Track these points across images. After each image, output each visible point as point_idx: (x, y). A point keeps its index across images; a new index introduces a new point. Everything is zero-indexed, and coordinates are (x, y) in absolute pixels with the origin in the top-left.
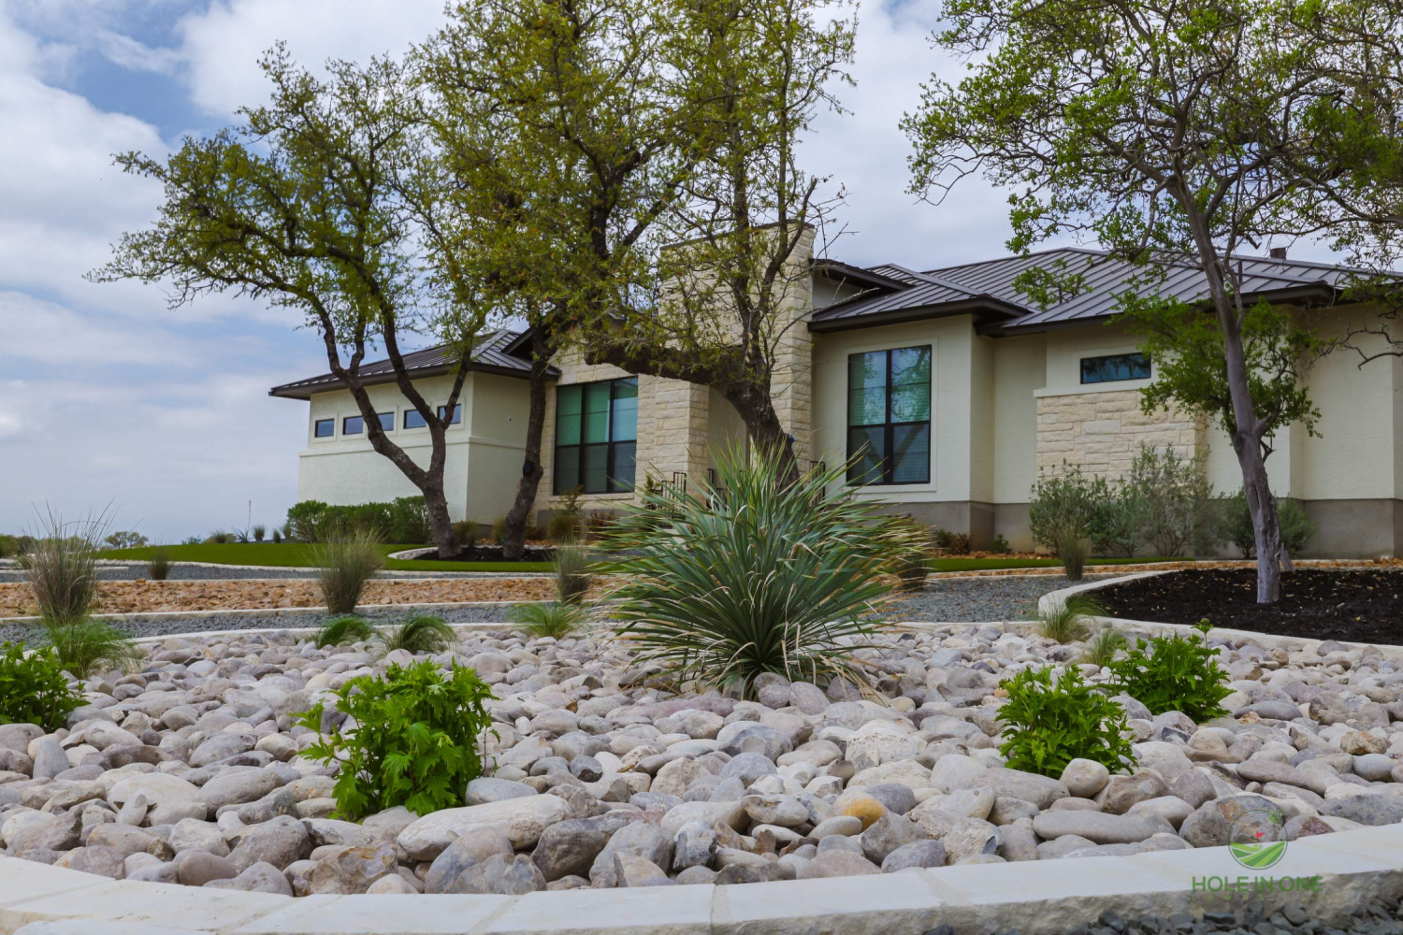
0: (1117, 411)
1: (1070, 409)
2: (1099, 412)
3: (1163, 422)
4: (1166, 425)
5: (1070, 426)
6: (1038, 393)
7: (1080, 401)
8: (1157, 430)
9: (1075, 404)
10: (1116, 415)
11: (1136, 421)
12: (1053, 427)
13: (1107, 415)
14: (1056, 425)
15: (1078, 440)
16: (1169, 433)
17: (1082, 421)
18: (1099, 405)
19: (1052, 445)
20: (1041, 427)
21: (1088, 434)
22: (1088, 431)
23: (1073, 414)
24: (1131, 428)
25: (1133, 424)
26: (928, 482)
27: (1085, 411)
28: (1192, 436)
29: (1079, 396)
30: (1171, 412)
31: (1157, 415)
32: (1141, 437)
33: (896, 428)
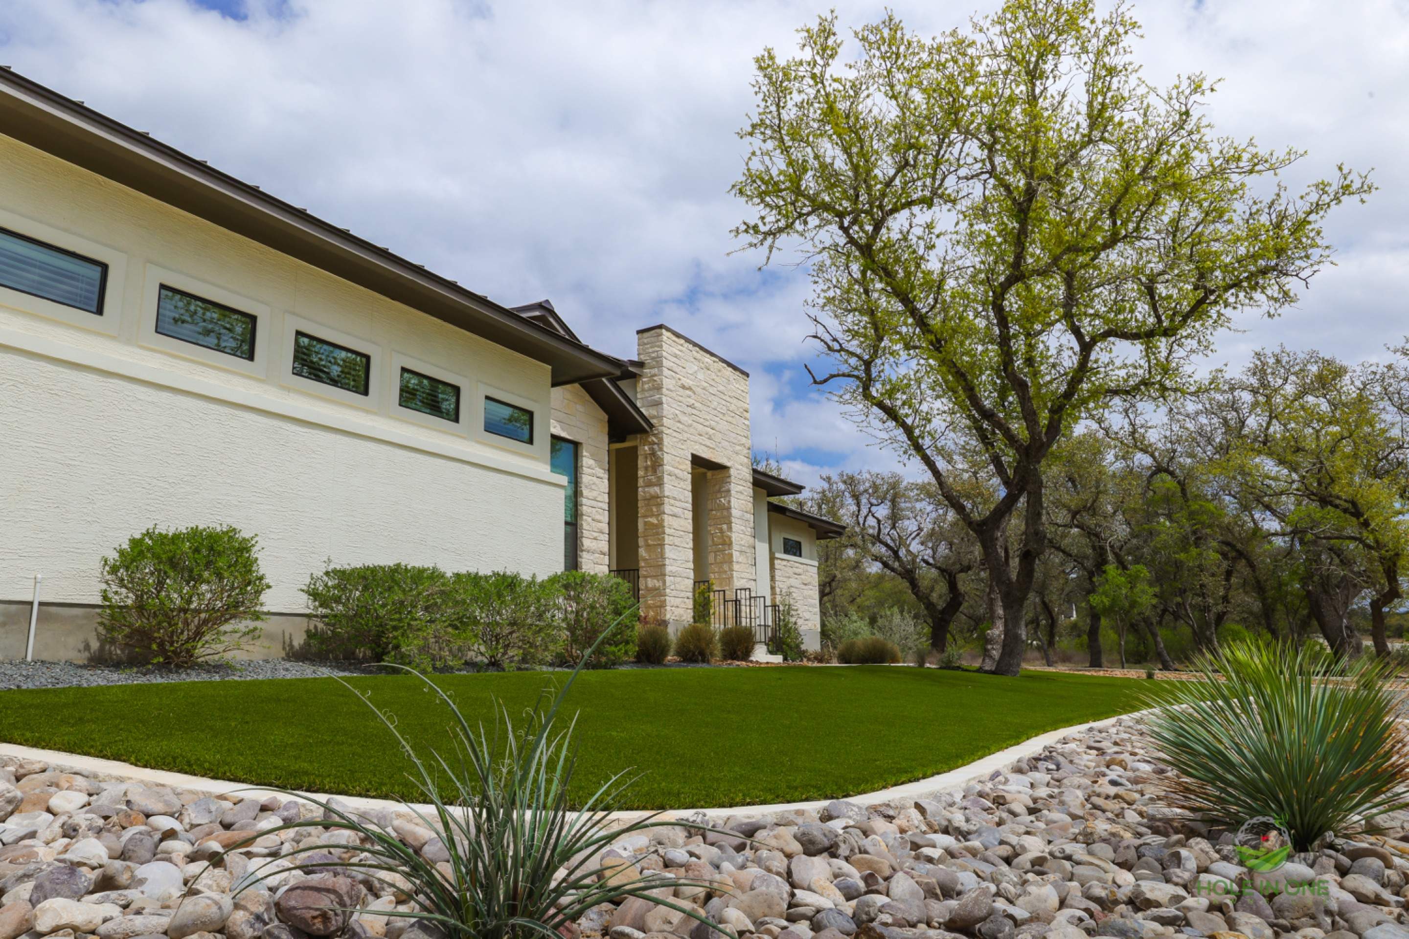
8: (809, 589)
16: (812, 592)
17: (789, 577)
19: (780, 590)
20: (777, 578)
22: (791, 584)
25: (803, 584)
27: (790, 572)
28: (817, 595)
29: (788, 561)
30: (812, 580)
31: (809, 580)
32: (805, 592)
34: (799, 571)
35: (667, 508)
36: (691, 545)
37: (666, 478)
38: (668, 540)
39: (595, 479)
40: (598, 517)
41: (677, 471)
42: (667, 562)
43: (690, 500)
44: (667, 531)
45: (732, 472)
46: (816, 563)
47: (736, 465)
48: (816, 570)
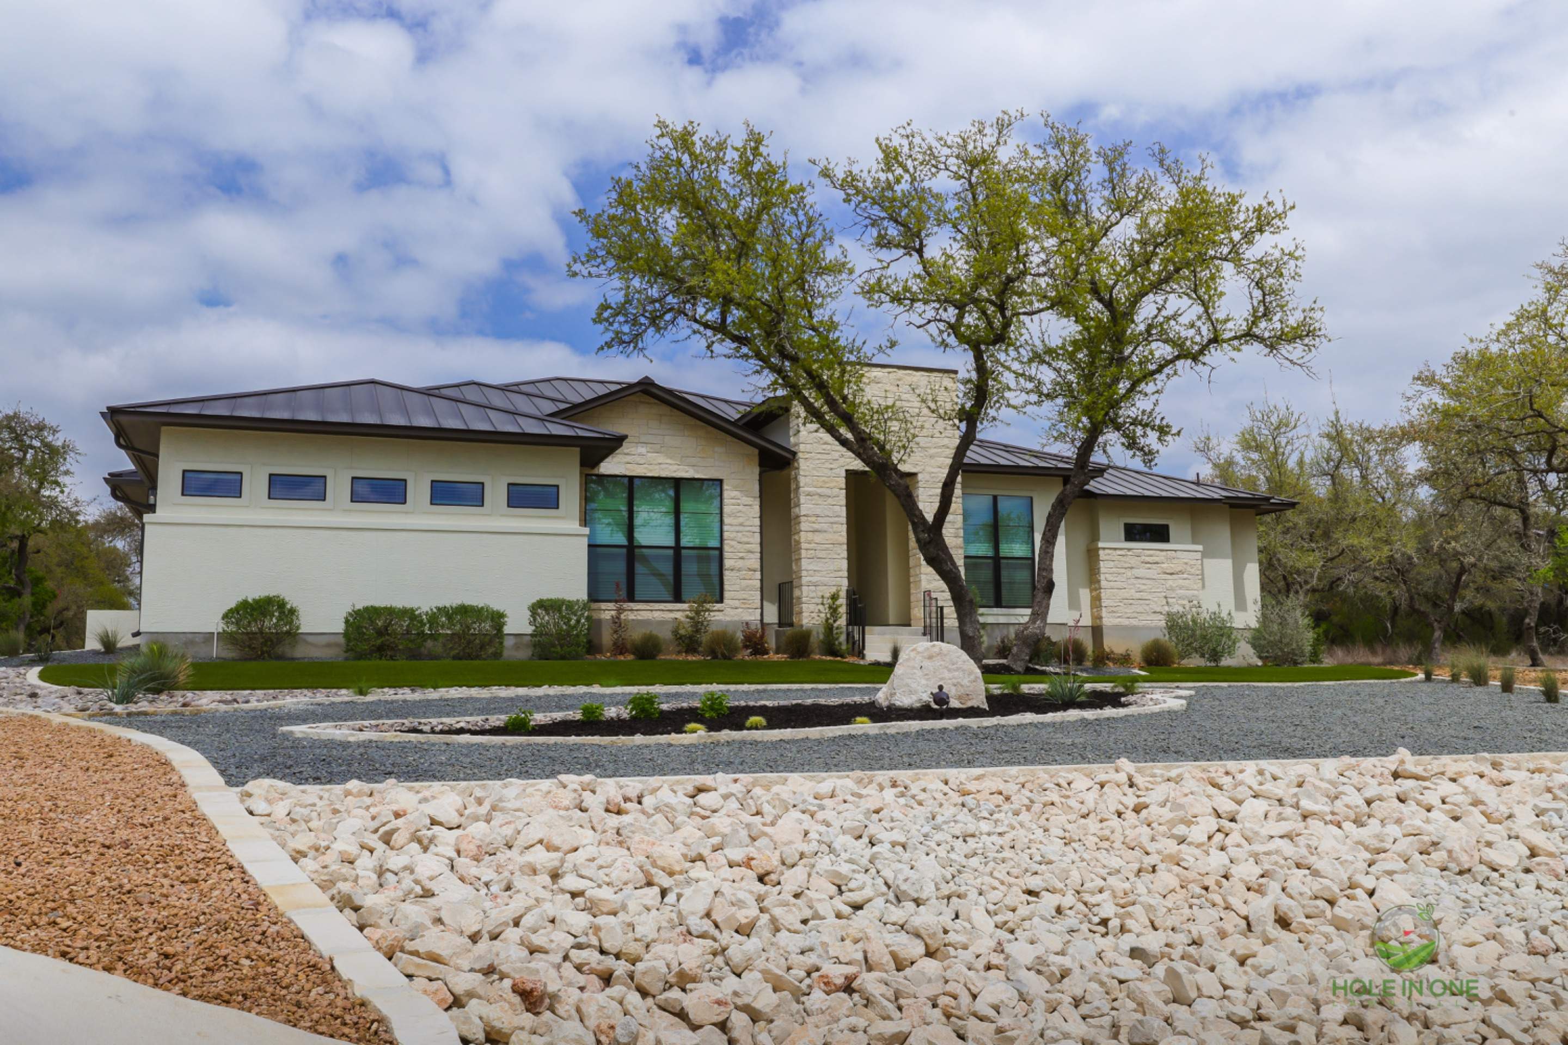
0: (1154, 563)
1: (1122, 559)
2: (1142, 562)
3: (1183, 574)
4: (1185, 576)
5: (1123, 571)
6: (1098, 545)
7: (1129, 553)
8: (1180, 579)
9: (1126, 556)
10: (1154, 566)
11: (1167, 571)
12: (1111, 571)
13: (1148, 566)
14: (1114, 570)
15: (1129, 582)
16: (1187, 582)
17: (1132, 568)
18: (1141, 558)
19: (1113, 584)
20: (1101, 570)
21: (1136, 578)
22: (1136, 576)
23: (1125, 563)
24: (1164, 577)
25: (1165, 573)
27: (1133, 561)
28: (1200, 585)
29: (1129, 550)
30: (1189, 568)
31: (1179, 569)
32: (1170, 583)
33: (1003, 561)
34: (1156, 559)
35: (804, 526)
36: (845, 554)
37: (803, 499)
38: (804, 553)
39: (741, 508)
40: (745, 539)
41: (819, 490)
42: (804, 573)
43: (844, 514)
44: (804, 546)
45: (920, 477)
46: (1200, 548)
47: (929, 469)
48: (1199, 555)
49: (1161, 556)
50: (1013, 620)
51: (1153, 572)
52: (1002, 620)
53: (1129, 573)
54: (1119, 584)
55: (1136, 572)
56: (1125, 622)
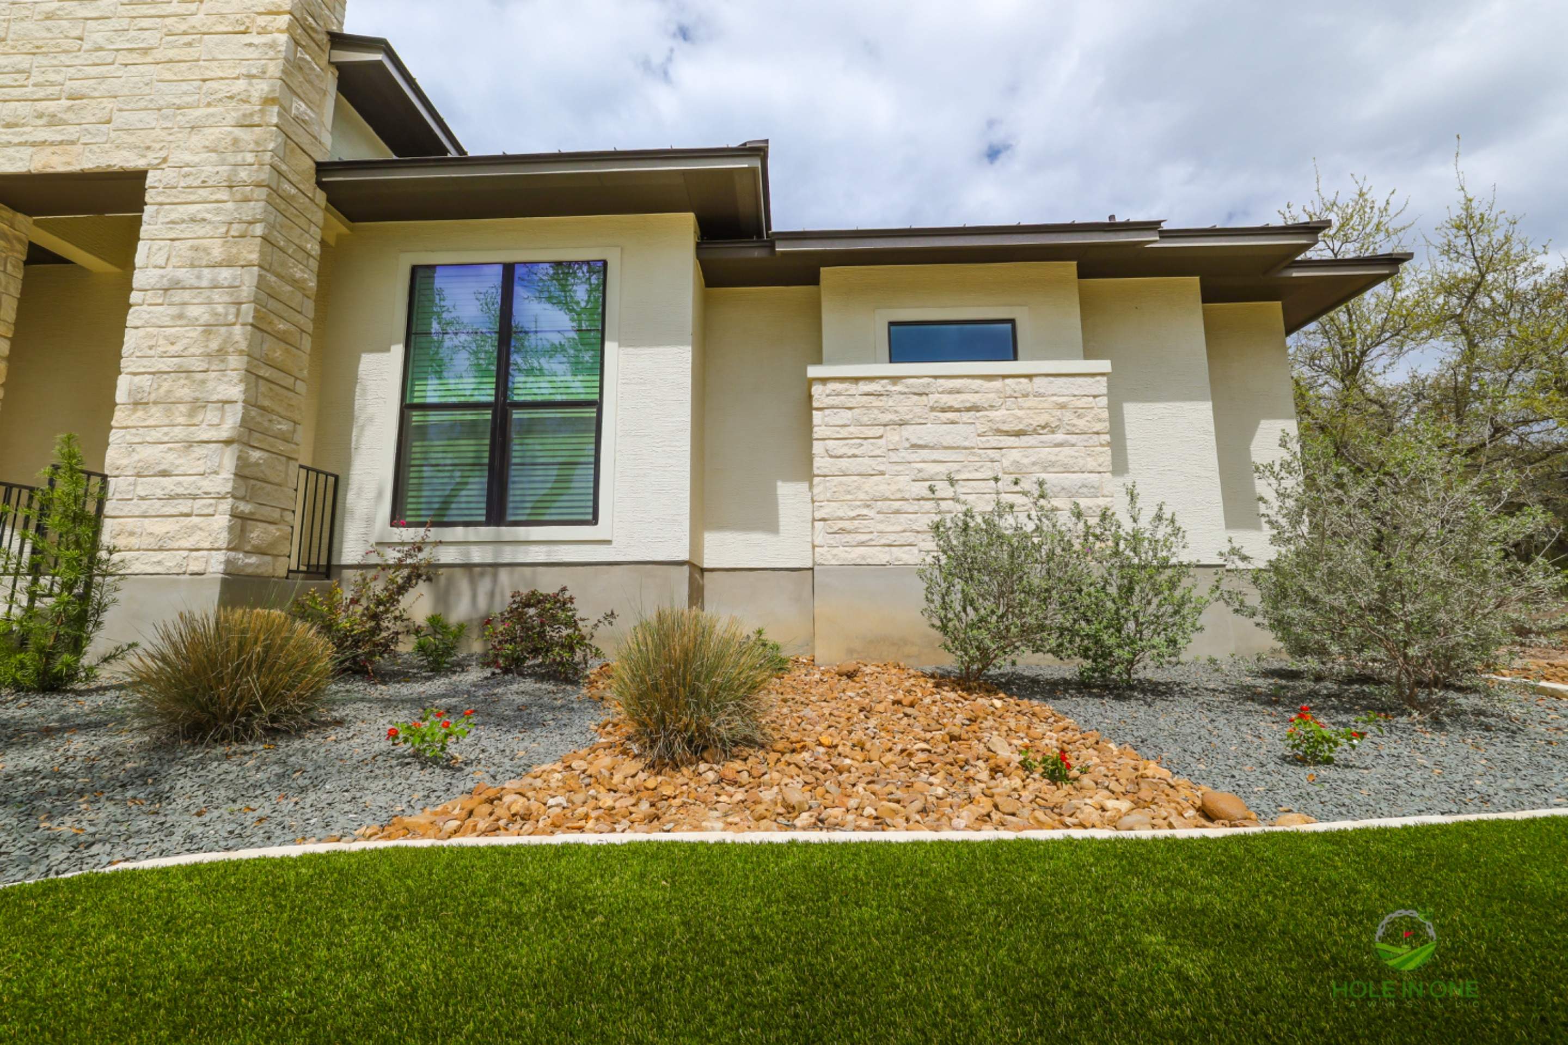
0: (968, 410)
1: (876, 402)
2: (933, 409)
3: (1053, 432)
4: (1059, 437)
5: (878, 431)
6: (813, 371)
7: (899, 388)
8: (1044, 445)
9: (888, 394)
10: (966, 416)
11: (1005, 427)
12: (844, 433)
13: (950, 415)
14: (851, 429)
15: (894, 457)
16: (1066, 450)
17: (902, 423)
18: (933, 398)
19: (844, 463)
20: (818, 432)
21: (914, 446)
22: (914, 441)
23: (883, 411)
24: (994, 441)
25: (999, 432)
26: (595, 521)
27: (906, 407)
28: (1106, 457)
29: (895, 379)
30: (1068, 416)
31: (1043, 419)
32: (1015, 455)
33: (517, 415)
34: (972, 399)
45: (156, 177)
46: (1104, 365)
47: (178, 157)
48: (1101, 385)
49: (988, 392)
50: (508, 555)
51: (962, 433)
52: (478, 555)
53: (893, 436)
54: (866, 464)
55: (908, 431)
56: (880, 556)
